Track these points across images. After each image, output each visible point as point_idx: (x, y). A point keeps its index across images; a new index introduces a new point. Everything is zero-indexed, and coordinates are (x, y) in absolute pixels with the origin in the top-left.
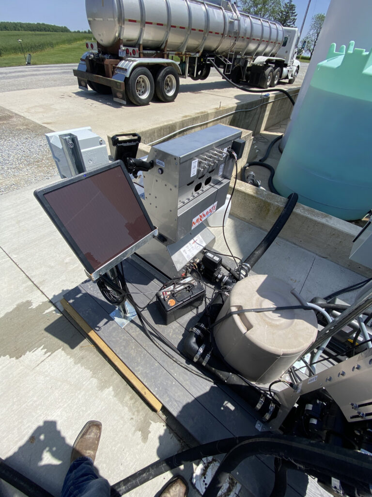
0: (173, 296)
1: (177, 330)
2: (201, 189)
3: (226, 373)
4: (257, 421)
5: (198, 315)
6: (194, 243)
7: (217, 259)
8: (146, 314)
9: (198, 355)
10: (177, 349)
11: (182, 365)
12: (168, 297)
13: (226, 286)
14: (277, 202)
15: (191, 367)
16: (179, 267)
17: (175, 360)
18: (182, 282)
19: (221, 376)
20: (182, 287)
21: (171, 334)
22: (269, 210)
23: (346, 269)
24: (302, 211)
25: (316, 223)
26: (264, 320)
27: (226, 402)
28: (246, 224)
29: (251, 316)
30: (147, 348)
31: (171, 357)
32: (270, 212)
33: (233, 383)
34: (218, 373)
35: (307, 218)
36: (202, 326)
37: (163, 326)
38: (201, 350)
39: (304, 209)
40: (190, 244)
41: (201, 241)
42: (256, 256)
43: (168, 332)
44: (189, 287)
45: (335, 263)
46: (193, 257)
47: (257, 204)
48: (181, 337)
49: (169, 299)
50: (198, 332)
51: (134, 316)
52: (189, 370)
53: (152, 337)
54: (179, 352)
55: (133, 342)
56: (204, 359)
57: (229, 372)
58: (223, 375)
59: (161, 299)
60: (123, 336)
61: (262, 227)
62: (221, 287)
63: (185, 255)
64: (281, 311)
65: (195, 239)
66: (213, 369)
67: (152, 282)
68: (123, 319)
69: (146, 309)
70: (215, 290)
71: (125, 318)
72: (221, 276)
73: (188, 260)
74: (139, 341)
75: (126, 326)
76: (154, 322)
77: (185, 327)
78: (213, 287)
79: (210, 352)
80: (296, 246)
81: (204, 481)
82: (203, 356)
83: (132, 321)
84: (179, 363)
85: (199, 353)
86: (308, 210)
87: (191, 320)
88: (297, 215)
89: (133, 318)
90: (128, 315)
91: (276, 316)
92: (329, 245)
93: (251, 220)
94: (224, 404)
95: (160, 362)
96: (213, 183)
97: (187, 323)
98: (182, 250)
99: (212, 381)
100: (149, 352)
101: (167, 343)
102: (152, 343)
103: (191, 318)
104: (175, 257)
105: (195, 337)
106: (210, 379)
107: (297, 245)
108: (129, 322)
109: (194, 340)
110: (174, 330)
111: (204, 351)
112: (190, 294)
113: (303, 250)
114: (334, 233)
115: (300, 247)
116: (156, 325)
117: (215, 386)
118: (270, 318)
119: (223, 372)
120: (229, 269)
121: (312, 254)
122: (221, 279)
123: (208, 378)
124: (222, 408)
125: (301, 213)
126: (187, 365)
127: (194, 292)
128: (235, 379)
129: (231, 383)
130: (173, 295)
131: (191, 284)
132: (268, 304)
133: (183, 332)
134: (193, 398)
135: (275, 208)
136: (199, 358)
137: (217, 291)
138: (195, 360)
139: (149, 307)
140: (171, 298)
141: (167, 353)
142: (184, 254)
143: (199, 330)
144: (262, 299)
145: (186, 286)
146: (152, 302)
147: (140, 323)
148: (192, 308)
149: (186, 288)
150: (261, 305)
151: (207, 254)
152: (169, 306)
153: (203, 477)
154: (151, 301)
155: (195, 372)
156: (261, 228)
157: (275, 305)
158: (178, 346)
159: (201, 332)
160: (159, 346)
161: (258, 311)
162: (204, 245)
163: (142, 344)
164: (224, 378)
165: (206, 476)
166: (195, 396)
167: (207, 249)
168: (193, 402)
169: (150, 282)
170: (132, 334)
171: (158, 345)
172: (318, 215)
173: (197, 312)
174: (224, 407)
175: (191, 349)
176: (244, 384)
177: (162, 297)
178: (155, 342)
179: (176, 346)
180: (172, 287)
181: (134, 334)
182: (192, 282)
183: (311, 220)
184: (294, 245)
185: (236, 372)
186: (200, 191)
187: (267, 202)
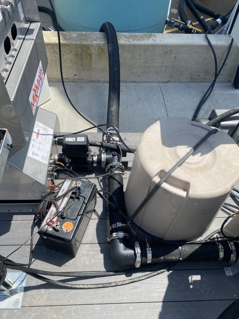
0: (64, 218)
1: (91, 253)
2: (12, 48)
3: (176, 251)
4: (224, 269)
5: (102, 218)
6: (37, 137)
7: (81, 140)
8: (39, 265)
9: (139, 259)
10: (107, 271)
11: (125, 282)
12: (58, 223)
13: (111, 165)
14: (95, 40)
15: (135, 276)
16: (42, 178)
17: (114, 284)
18: (60, 194)
19: (173, 258)
20: (66, 199)
21: (87, 263)
22: (90, 55)
23: (190, 84)
24: (126, 39)
25: (146, 48)
26: (192, 169)
27: (190, 278)
28: (73, 84)
29: (179, 174)
30: (72, 302)
31: (107, 285)
32: (93, 57)
33: (188, 255)
34: (169, 258)
35: (135, 46)
36: (119, 224)
37: (71, 262)
38: (138, 250)
39: (126, 37)
40: (34, 140)
41: (45, 129)
42: (114, 113)
43: (82, 262)
44: (73, 193)
45: (179, 82)
46: (49, 155)
47: (73, 52)
48: (101, 256)
49: (61, 225)
50: (121, 234)
51: (23, 281)
52: (136, 281)
53: (69, 284)
54: (112, 273)
55: (49, 312)
56: (146, 257)
57: (177, 247)
58: (174, 256)
59: (51, 233)
60: (30, 316)
61: (93, 79)
62: (105, 169)
63: (38, 159)
64: (198, 149)
65: (35, 129)
66: (162, 258)
67: (13, 222)
68: (12, 297)
69: (33, 259)
70: (98, 178)
71: (13, 293)
72: (96, 157)
73: (46, 162)
74: (55, 303)
75: (23, 300)
76: (56, 267)
77: (97, 241)
78: (94, 175)
79: (148, 245)
80: (137, 84)
82: (144, 254)
83: (26, 289)
84: (121, 283)
85: (139, 255)
86: (130, 37)
87: (98, 229)
88: (124, 46)
89: (24, 285)
90: (14, 287)
91: (198, 157)
92: (166, 66)
93: (76, 77)
94: (190, 282)
95: (100, 302)
96: (20, 34)
97: (96, 236)
98: (30, 154)
99: (165, 270)
100: (78, 303)
101: (92, 275)
102: (74, 291)
103: (95, 227)
104: (28, 169)
105: (121, 243)
106: (162, 271)
107: (138, 82)
108: (22, 293)
109: (121, 246)
110: (87, 255)
111: (141, 249)
112: (82, 201)
113: (145, 84)
114: (166, 50)
115: (142, 82)
116: (62, 267)
117: (170, 272)
118: (195, 163)
119: (173, 253)
120: (100, 144)
121: (156, 84)
122: (99, 161)
123: (159, 272)
124: (191, 287)
125: (126, 43)
126: (129, 278)
127: (84, 195)
128: (187, 249)
129: (186, 257)
130: (62, 217)
131: (73, 189)
132: (183, 150)
133: (99, 249)
134: (161, 304)
135: (97, 48)
136: (142, 260)
137: (101, 178)
138: (138, 265)
139: (35, 254)
140: (64, 222)
141: (100, 286)
142: (35, 157)
143: (120, 231)
144: (173, 148)
145: (70, 194)
146: (34, 247)
147: (41, 282)
148: (89, 215)
149: (71, 198)
150: (177, 156)
151: (66, 140)
152: (68, 233)
154: (31, 245)
155: (143, 278)
156: (92, 82)
157: (189, 146)
158: (105, 268)
159: (124, 232)
160: (86, 286)
161: (180, 163)
162: (51, 132)
163: (62, 303)
164: (177, 258)
166: (161, 300)
167: (58, 135)
168: (163, 307)
169: (10, 224)
170: (39, 303)
171: (83, 287)
172: (142, 38)
173: (97, 215)
174: (191, 284)
175: (127, 258)
176: (197, 247)
177: (50, 229)
178: (78, 286)
179: (104, 269)
180: (53, 209)
181: (43, 302)
182: (73, 185)
183: (140, 46)
184: (135, 84)
185: (183, 242)
186: (12, 53)
187: (84, 45)
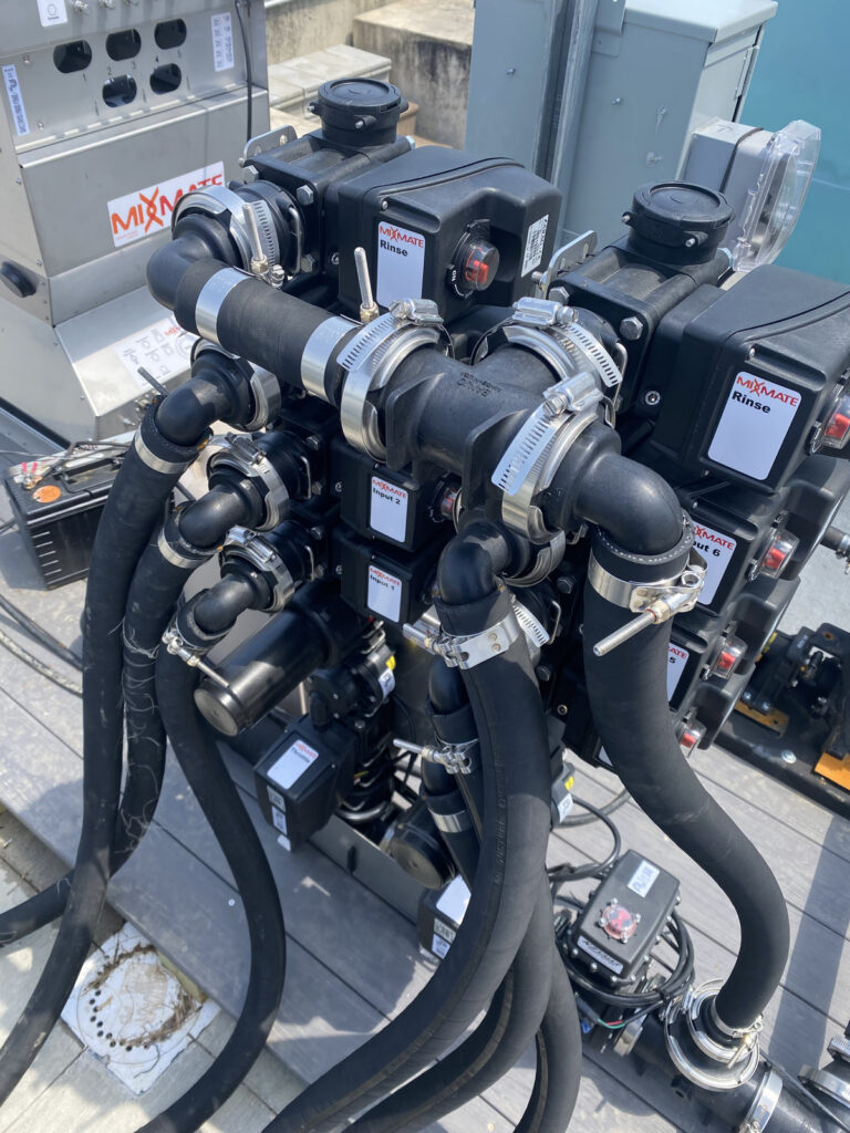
6: (171, 332)
40: (155, 332)
43: (51, 607)
49: (40, 485)
59: (14, 487)
81: (92, 1002)
98: (118, 348)
110: (70, 603)
140: (50, 484)
141: (27, 658)
152: (35, 503)
153: (94, 991)
165: (101, 988)
177: (18, 480)
